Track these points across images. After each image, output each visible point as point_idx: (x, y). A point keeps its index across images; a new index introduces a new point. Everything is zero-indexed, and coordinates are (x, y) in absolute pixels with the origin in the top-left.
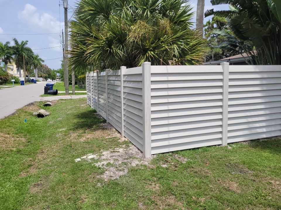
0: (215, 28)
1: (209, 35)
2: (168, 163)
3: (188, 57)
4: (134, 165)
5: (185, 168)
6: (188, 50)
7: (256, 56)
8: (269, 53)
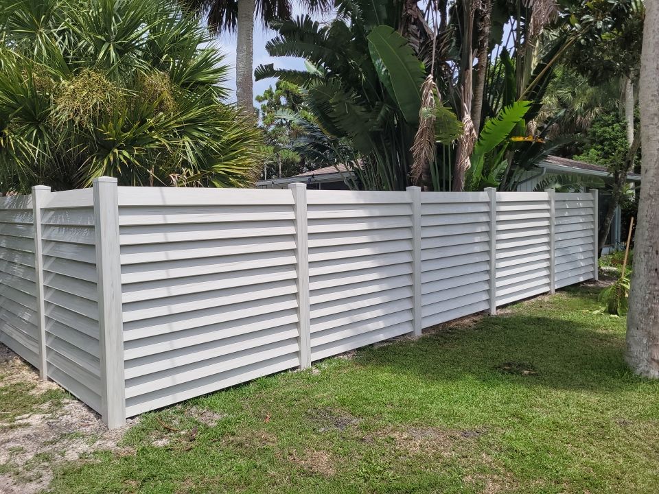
0: (284, 107)
1: (272, 121)
2: (172, 434)
3: (220, 168)
4: (72, 456)
5: (216, 439)
6: (219, 151)
7: (362, 171)
8: (385, 165)
